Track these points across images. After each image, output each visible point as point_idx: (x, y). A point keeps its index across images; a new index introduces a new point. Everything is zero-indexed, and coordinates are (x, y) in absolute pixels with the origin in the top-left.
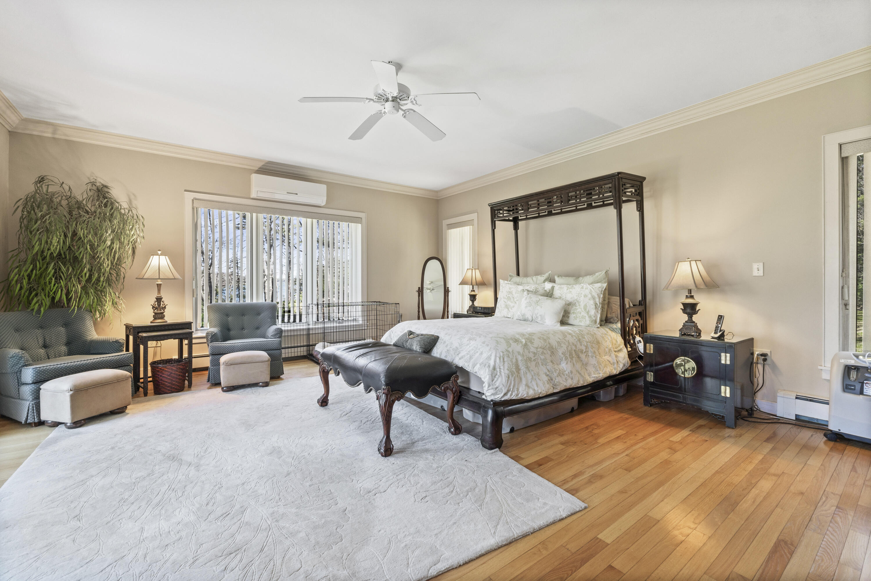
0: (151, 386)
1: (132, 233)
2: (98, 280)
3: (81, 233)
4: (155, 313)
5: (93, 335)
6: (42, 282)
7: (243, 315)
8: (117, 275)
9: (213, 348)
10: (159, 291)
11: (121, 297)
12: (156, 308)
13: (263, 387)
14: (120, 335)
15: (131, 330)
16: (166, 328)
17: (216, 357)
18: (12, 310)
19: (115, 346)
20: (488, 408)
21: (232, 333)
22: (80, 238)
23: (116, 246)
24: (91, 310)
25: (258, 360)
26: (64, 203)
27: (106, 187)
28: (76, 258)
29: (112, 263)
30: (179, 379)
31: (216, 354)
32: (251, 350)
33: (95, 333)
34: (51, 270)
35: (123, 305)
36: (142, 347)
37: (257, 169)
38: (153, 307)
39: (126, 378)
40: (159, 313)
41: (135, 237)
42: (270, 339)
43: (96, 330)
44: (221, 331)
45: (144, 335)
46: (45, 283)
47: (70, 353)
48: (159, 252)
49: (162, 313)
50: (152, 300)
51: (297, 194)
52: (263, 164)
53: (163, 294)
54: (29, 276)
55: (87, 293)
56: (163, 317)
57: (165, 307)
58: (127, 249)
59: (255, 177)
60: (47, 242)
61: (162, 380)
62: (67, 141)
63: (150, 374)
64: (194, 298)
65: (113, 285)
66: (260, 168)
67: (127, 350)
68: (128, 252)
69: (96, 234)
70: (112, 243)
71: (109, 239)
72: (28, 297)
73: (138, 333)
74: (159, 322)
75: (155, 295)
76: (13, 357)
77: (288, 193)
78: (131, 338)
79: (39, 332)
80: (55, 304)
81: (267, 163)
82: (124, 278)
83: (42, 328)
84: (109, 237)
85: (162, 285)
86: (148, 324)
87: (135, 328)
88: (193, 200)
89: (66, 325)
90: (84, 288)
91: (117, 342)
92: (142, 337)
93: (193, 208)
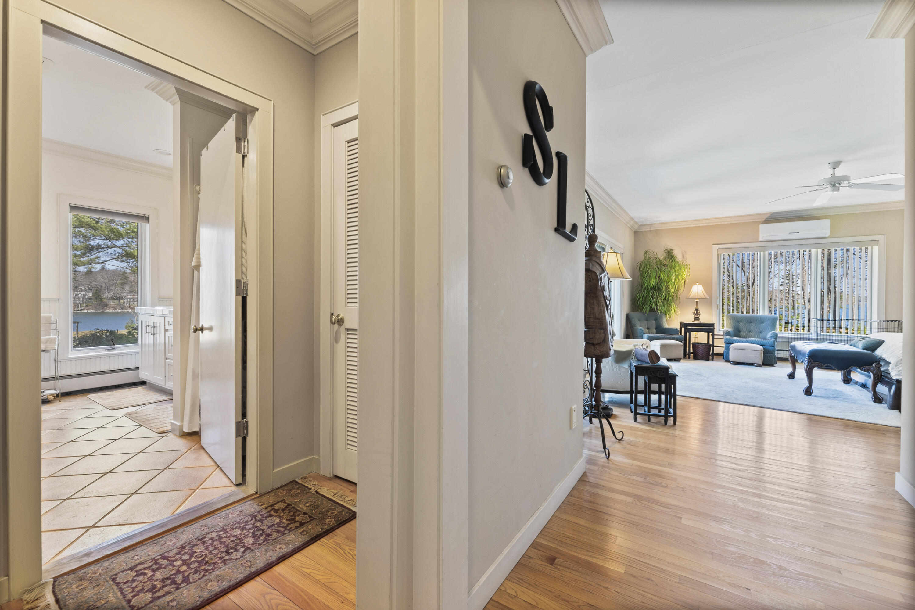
0: (692, 355)
1: (684, 274)
2: (668, 299)
3: (662, 276)
4: (695, 317)
5: (666, 325)
6: (647, 299)
7: (751, 323)
8: (677, 296)
9: (726, 339)
10: (697, 305)
11: (678, 308)
12: (695, 314)
13: (757, 366)
14: (678, 327)
15: (684, 325)
16: (700, 325)
17: (728, 345)
18: (636, 312)
19: (675, 331)
20: (893, 384)
21: (742, 333)
22: (662, 279)
23: (676, 282)
24: (665, 314)
25: (754, 349)
26: (654, 261)
27: (672, 250)
28: (659, 288)
29: (674, 290)
30: (706, 353)
31: (728, 343)
32: (751, 343)
33: (666, 324)
34: (651, 295)
35: (679, 312)
36: (688, 334)
37: (764, 220)
38: (694, 314)
39: (681, 346)
40: (697, 318)
41: (685, 276)
42: (768, 338)
43: (667, 324)
44: (734, 331)
45: (689, 327)
46: (648, 300)
47: (657, 333)
48: (697, 284)
49: (699, 317)
50: (694, 310)
51: (798, 233)
52: (769, 215)
53: (699, 307)
54: (643, 297)
55: (664, 305)
56: (698, 319)
57: (700, 314)
58: (681, 283)
59: (762, 227)
60: (649, 282)
61: (697, 352)
62: (655, 230)
63: (691, 350)
64: (718, 310)
65: (675, 301)
66: (767, 219)
67: (681, 334)
68: (682, 284)
69: (668, 276)
70: (675, 280)
71: (674, 278)
72: (642, 306)
73: (686, 326)
74: (696, 322)
75: (695, 307)
76: (640, 330)
77: (789, 233)
78: (683, 329)
79: (646, 322)
80: (652, 310)
81: (772, 214)
82: (680, 298)
83: (647, 320)
84: (673, 277)
85: (699, 302)
86: (691, 322)
87: (685, 324)
88: (718, 250)
89: (656, 320)
90: (663, 303)
91: (677, 329)
92: (688, 328)
93: (718, 255)
